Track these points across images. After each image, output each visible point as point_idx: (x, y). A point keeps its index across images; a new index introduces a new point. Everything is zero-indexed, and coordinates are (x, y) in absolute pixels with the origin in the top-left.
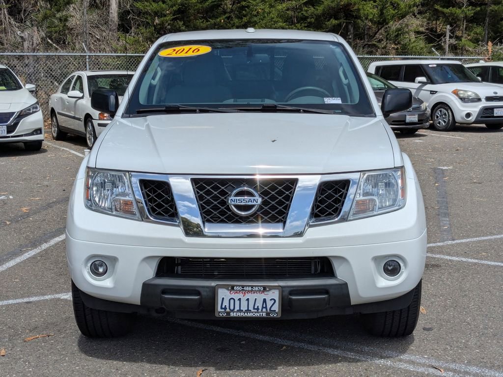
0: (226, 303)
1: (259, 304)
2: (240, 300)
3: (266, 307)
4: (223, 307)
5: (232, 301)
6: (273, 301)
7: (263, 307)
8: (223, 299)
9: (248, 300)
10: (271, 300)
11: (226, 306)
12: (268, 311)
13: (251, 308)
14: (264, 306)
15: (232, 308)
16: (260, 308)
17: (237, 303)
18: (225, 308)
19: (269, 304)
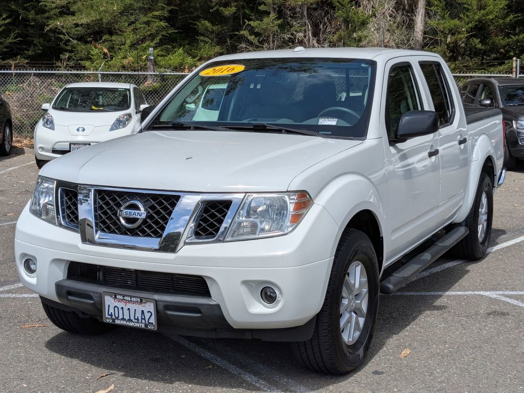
0: (111, 311)
1: (139, 315)
2: (122, 308)
3: (144, 319)
4: (110, 314)
5: (116, 309)
6: (150, 314)
7: (142, 319)
8: (109, 305)
9: (129, 309)
10: (148, 312)
11: (111, 313)
12: (147, 322)
13: (132, 318)
14: (143, 317)
15: (117, 315)
16: (140, 319)
17: (121, 311)
18: (111, 315)
19: (147, 316)
